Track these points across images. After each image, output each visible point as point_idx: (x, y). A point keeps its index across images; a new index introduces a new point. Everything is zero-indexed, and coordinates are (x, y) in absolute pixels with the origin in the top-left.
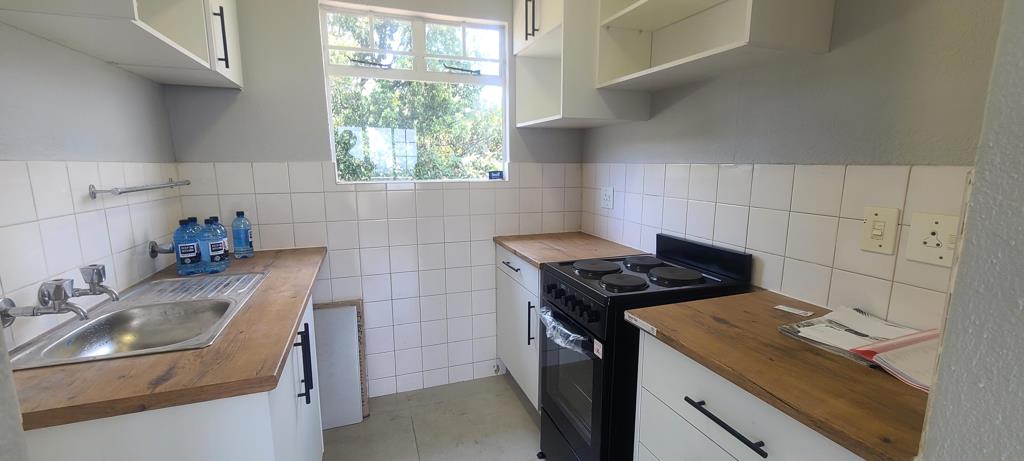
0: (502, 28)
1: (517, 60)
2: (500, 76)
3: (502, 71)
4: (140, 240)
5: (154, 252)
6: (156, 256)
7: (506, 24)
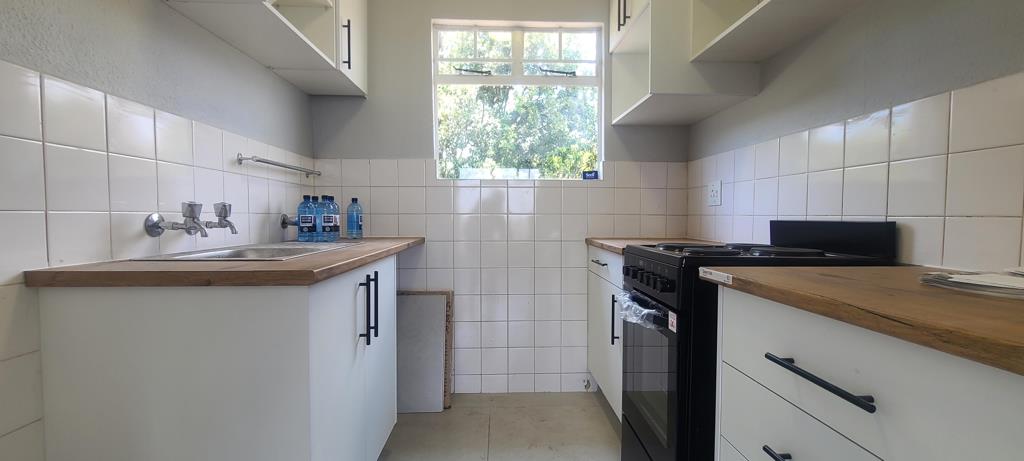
0: (599, 30)
1: (614, 59)
2: (597, 76)
3: (598, 71)
4: (273, 210)
5: (284, 223)
6: (286, 227)
7: (602, 24)
